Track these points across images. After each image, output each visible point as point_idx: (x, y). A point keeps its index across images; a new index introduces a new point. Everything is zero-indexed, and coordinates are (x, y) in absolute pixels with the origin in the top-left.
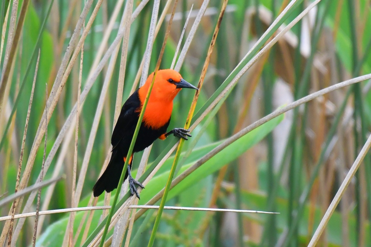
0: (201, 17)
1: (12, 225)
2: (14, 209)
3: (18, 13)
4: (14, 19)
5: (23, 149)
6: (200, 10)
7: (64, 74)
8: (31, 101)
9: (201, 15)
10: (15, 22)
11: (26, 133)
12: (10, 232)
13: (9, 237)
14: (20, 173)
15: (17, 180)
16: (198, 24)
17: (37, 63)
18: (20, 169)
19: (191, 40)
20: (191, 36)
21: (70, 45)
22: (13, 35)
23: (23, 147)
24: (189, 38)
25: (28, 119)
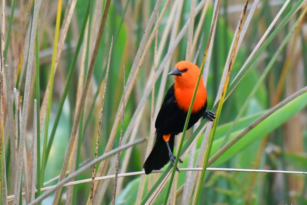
0: (254, 9)
1: (93, 182)
2: (95, 169)
3: (103, 7)
4: (100, 12)
5: (101, 119)
6: (254, 3)
7: (142, 57)
8: (106, 79)
9: (255, 7)
10: (101, 14)
11: (103, 106)
12: (92, 188)
13: (91, 192)
14: (98, 139)
15: (97, 145)
16: (252, 14)
17: (111, 48)
18: (99, 135)
19: (246, 28)
20: (247, 24)
21: (146, 33)
22: (99, 25)
23: (101, 117)
24: (245, 27)
25: (105, 94)
